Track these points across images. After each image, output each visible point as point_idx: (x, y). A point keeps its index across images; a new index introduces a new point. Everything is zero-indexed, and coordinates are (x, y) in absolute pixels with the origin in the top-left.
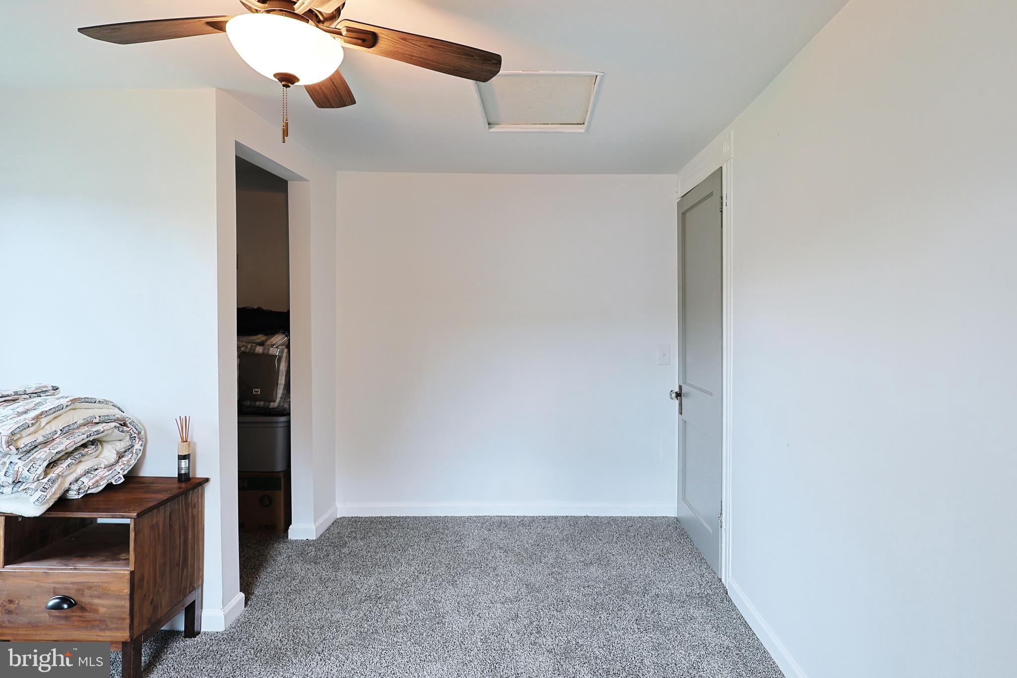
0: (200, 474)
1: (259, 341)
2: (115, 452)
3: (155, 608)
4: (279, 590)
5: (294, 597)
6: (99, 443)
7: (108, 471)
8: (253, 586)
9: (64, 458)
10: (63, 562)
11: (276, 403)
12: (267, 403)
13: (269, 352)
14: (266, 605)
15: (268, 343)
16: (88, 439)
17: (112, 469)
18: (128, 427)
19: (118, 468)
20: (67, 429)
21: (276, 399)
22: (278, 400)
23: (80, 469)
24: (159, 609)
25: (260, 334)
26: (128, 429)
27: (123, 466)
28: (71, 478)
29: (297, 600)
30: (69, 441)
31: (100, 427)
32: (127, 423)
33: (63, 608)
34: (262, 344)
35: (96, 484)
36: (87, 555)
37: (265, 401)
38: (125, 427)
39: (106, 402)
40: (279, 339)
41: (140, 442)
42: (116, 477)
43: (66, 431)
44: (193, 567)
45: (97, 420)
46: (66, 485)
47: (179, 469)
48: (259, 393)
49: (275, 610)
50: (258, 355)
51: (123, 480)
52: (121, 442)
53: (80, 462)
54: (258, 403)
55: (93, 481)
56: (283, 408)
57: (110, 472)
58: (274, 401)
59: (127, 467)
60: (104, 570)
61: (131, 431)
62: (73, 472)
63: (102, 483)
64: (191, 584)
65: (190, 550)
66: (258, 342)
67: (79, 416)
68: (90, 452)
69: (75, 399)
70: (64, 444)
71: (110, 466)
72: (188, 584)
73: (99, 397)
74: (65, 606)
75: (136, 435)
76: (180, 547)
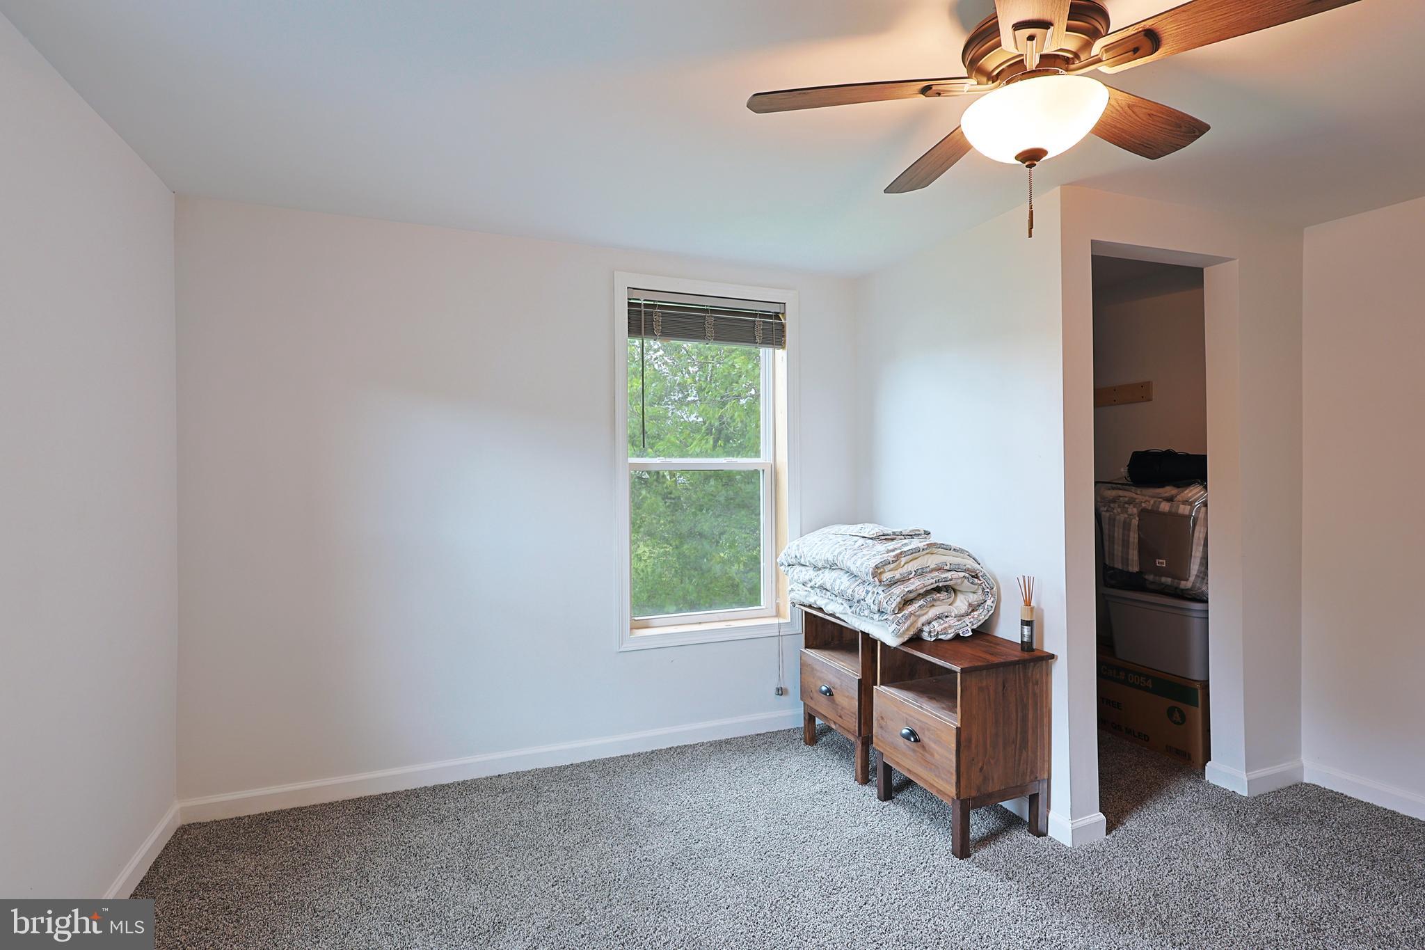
0: (1048, 648)
1: (1167, 495)
2: (967, 604)
3: (985, 779)
4: (1160, 837)
5: (1176, 856)
6: (952, 591)
7: (958, 621)
8: (1129, 816)
9: (918, 598)
10: (916, 697)
11: (1188, 583)
12: (1176, 581)
13: (1178, 510)
14: (1133, 846)
15: (1179, 498)
16: (937, 584)
17: (961, 620)
18: (980, 580)
19: (967, 620)
20: (920, 571)
21: (1189, 576)
22: (1192, 578)
23: (932, 613)
24: (991, 781)
25: (1168, 485)
26: (980, 582)
27: (972, 620)
28: (923, 619)
29: (1179, 861)
30: (919, 583)
31: (949, 575)
32: (979, 575)
33: (910, 740)
34: (1170, 499)
35: (945, 631)
36: (935, 699)
37: (1174, 577)
38: (976, 580)
39: (962, 551)
40: (1193, 492)
41: (992, 599)
42: (964, 629)
43: (920, 573)
44: (1035, 753)
45: (948, 568)
46: (919, 625)
47: (1022, 635)
48: (1165, 566)
49: (1141, 857)
50: (1163, 514)
51: (970, 633)
52: (975, 595)
53: (933, 605)
54: (1164, 579)
55: (942, 627)
56: (1200, 591)
57: (960, 622)
58: (1187, 580)
59: (975, 622)
60: (939, 717)
61: (983, 585)
62: (926, 614)
63: (950, 631)
64: (1032, 772)
65: (1030, 731)
66: (1165, 497)
67: (932, 561)
68: (941, 598)
69: (931, 544)
70: (915, 584)
71: (960, 617)
72: (1029, 770)
73: (954, 544)
74: (912, 739)
75: (988, 590)
76: (1017, 724)
